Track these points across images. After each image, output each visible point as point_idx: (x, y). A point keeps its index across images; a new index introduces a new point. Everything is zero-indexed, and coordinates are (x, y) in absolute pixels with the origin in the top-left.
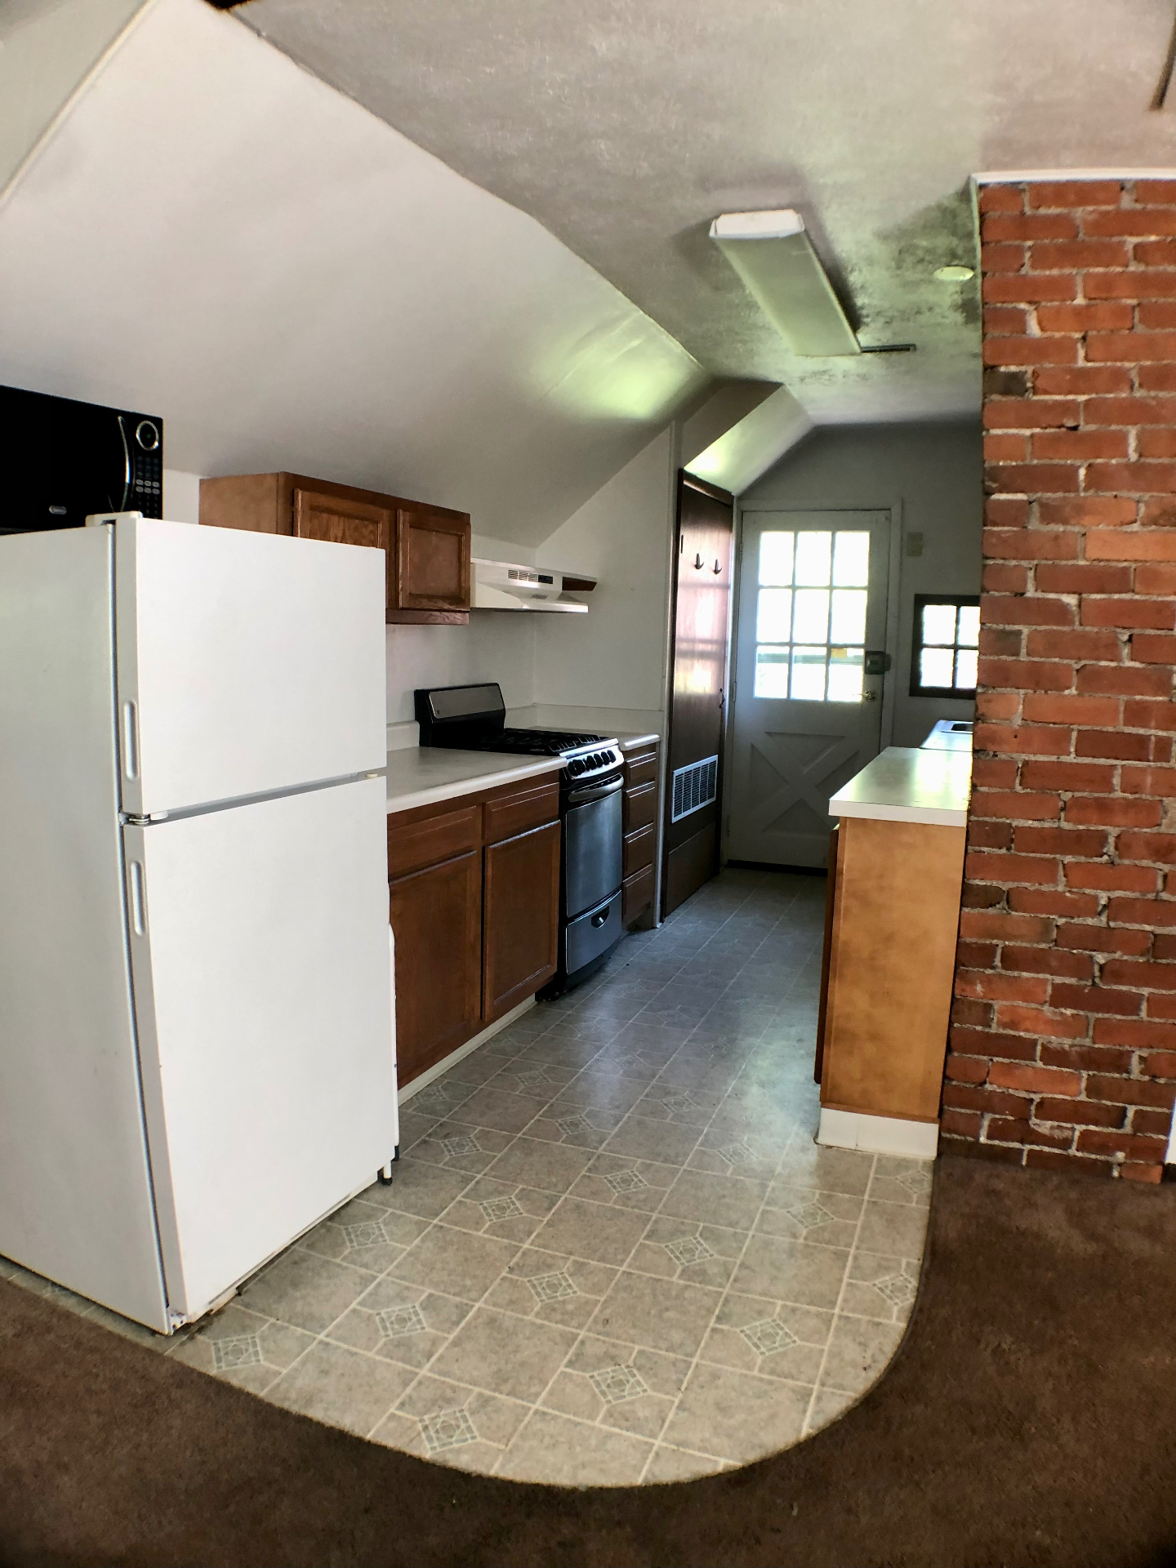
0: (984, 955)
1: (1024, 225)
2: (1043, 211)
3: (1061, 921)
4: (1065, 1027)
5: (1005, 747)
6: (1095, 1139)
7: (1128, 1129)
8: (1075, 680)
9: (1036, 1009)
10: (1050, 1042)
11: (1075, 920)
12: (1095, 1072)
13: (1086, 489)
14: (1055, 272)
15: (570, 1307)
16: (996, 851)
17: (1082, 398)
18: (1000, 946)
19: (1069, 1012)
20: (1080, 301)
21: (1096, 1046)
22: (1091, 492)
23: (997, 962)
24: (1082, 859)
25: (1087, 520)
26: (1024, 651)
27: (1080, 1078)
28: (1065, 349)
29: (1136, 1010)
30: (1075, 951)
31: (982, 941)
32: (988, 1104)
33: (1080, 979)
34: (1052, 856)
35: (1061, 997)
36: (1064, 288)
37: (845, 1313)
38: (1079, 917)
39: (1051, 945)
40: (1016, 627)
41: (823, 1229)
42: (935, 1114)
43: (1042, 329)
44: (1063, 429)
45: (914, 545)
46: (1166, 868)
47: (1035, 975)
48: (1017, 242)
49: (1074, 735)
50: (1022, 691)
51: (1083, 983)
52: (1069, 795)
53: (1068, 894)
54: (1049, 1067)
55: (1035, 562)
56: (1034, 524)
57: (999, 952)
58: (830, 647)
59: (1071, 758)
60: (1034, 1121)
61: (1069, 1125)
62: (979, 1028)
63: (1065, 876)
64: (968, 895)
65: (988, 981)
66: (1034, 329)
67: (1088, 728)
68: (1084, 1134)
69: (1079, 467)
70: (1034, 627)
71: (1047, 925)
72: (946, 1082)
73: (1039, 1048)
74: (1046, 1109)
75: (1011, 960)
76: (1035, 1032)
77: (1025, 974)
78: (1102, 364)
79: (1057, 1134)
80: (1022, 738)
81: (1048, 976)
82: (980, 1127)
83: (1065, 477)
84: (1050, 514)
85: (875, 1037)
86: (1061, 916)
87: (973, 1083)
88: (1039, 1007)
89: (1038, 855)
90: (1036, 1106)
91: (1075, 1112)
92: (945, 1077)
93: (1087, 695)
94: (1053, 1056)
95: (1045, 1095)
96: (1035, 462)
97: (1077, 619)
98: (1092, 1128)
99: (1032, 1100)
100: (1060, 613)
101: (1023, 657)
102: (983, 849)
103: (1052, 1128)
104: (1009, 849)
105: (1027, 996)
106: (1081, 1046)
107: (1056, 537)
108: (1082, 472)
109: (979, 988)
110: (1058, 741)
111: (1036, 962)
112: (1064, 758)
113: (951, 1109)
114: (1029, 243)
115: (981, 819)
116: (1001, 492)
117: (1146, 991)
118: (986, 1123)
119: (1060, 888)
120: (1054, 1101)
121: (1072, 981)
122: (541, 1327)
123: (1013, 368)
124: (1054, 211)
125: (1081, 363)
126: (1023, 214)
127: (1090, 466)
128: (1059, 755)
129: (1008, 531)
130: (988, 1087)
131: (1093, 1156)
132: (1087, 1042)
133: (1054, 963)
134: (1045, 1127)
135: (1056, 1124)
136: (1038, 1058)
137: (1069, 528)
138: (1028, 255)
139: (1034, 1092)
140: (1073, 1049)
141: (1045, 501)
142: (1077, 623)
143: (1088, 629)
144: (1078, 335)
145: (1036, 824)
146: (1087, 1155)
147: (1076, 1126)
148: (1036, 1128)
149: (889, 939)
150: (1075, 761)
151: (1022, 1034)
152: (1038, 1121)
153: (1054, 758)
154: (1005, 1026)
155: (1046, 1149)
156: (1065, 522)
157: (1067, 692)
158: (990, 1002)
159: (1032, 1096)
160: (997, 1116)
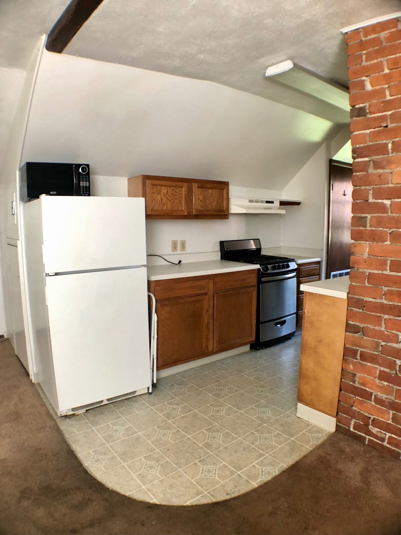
0: (354, 353)
1: (362, 45)
2: (369, 37)
3: (383, 343)
4: (383, 389)
5: (362, 266)
6: (394, 441)
8: (389, 238)
9: (373, 379)
10: (378, 395)
11: (389, 344)
12: (396, 412)
13: (392, 153)
14: (375, 61)
16: (358, 310)
17: (389, 113)
18: (360, 351)
19: (386, 383)
20: (387, 71)
21: (396, 401)
22: (394, 154)
23: (358, 357)
24: (392, 317)
25: (393, 166)
26: (368, 225)
27: (389, 413)
28: (382, 92)
30: (388, 357)
31: (353, 347)
32: (353, 415)
33: (391, 370)
34: (380, 315)
35: (383, 376)
36: (379, 67)
38: (391, 343)
39: (380, 353)
40: (365, 215)
42: (335, 414)
43: (372, 86)
44: (382, 128)
47: (373, 365)
48: (360, 52)
49: (389, 262)
50: (368, 243)
51: (392, 372)
52: (387, 288)
53: (386, 332)
54: (377, 405)
55: (372, 187)
56: (371, 170)
57: (359, 353)
59: (388, 272)
60: (370, 427)
61: (384, 432)
62: (351, 383)
63: (385, 324)
64: (349, 328)
65: (354, 364)
66: (369, 87)
67: (395, 259)
68: (390, 437)
69: (388, 143)
70: (372, 215)
71: (378, 344)
72: (339, 402)
73: (373, 396)
74: (376, 423)
75: (363, 357)
76: (372, 389)
77: (369, 364)
78: (396, 97)
79: (379, 434)
80: (368, 263)
81: (377, 366)
82: (350, 424)
83: (383, 149)
84: (377, 165)
85: (316, 379)
86: (383, 341)
87: (349, 405)
88: (374, 379)
89: (374, 314)
90: (372, 421)
91: (386, 427)
92: (339, 400)
93: (394, 244)
94: (378, 401)
95: (375, 417)
96: (371, 143)
97: (389, 211)
98: (393, 436)
99: (370, 418)
100: (383, 208)
101: (368, 228)
102: (354, 309)
103: (377, 432)
104: (363, 310)
105: (370, 374)
106: (390, 399)
107: (380, 175)
108: (390, 146)
109: (351, 366)
110: (382, 265)
111: (373, 359)
112: (385, 272)
113: (341, 414)
114: (365, 52)
115: (352, 296)
116: (358, 158)
118: (353, 423)
119: (383, 329)
120: (378, 421)
121: (387, 370)
123: (361, 105)
124: (373, 36)
125: (388, 98)
126: (361, 40)
127: (393, 142)
128: (383, 271)
129: (361, 175)
130: (353, 408)
131: (393, 448)
132: (393, 398)
133: (380, 361)
134: (375, 430)
135: (379, 430)
136: (373, 400)
137: (385, 171)
138: (364, 57)
139: (372, 415)
140: (387, 400)
141: (375, 160)
142: (390, 213)
143: (394, 215)
144: (386, 86)
145: (374, 300)
146: (390, 447)
147: (387, 434)
148: (371, 430)
149: (320, 341)
150: (389, 274)
151: (367, 389)
152: (372, 427)
153: (380, 272)
154: (361, 384)
155: (375, 440)
156: (383, 168)
157: (386, 243)
158: (355, 373)
159: (370, 416)
160: (357, 421)
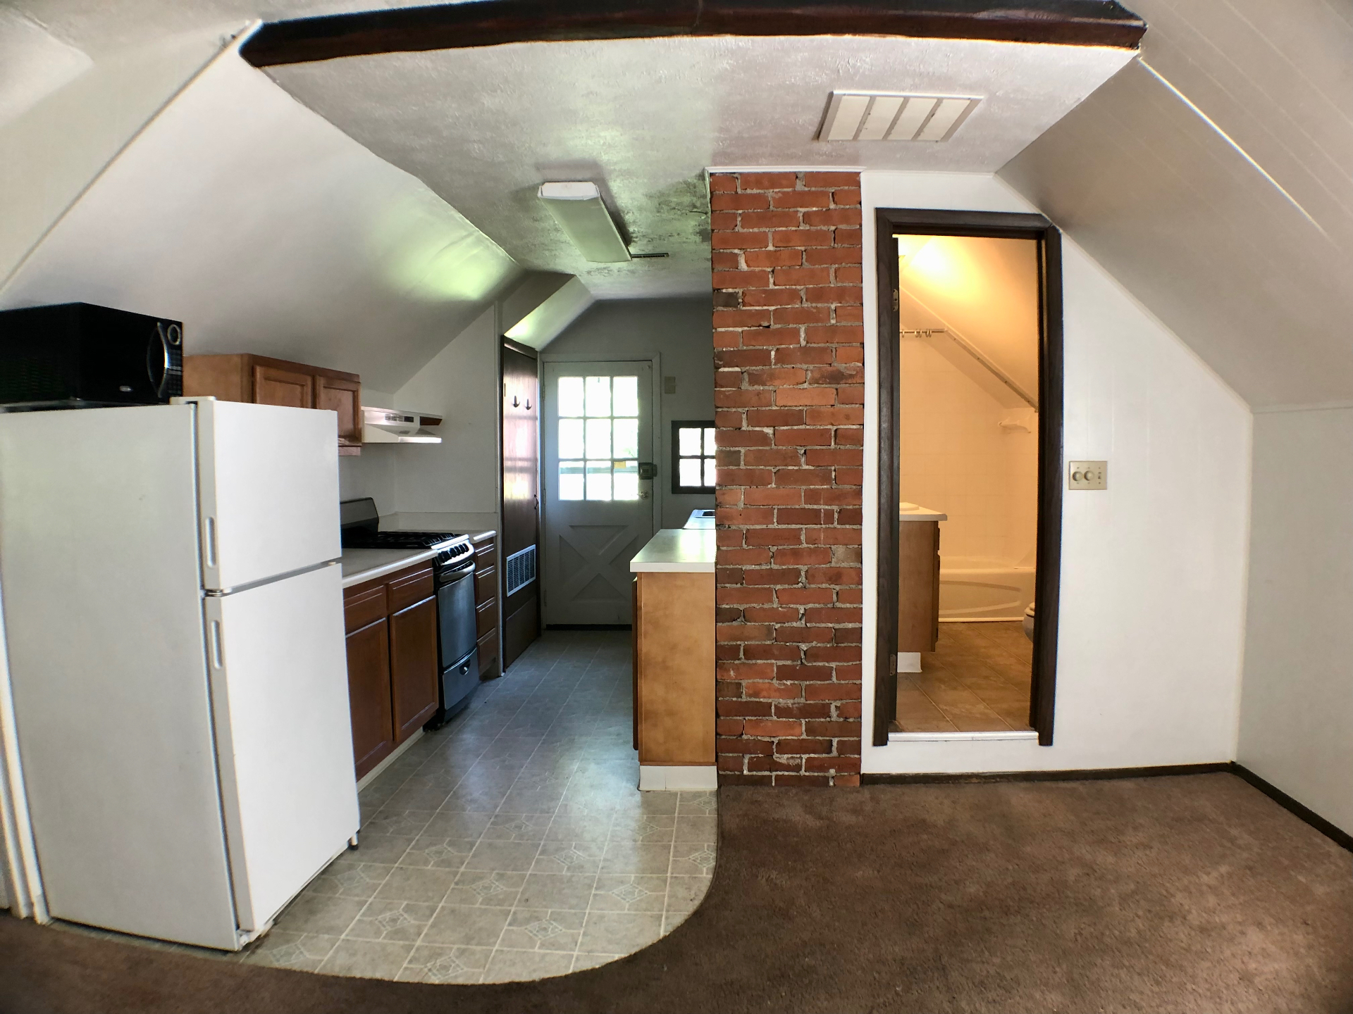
0: (732, 652)
1: (737, 200)
2: (749, 191)
3: (778, 626)
4: (787, 693)
5: (735, 522)
6: (816, 763)
7: (835, 753)
8: (774, 478)
9: (769, 683)
10: (779, 703)
11: (786, 625)
12: (810, 719)
13: (775, 364)
14: (756, 230)
15: (501, 897)
16: (734, 586)
17: (773, 308)
18: (743, 645)
19: (789, 683)
20: (771, 248)
21: (808, 702)
22: (779, 366)
23: (742, 655)
24: (786, 586)
25: (777, 382)
26: (742, 463)
27: (801, 724)
28: (762, 277)
29: (830, 678)
30: (788, 644)
31: (732, 643)
32: (746, 748)
33: (793, 661)
34: (768, 586)
35: (783, 673)
36: (760, 240)
37: (674, 875)
38: (788, 622)
39: (773, 641)
40: (737, 449)
41: (653, 835)
42: (714, 759)
43: (748, 266)
44: (761, 328)
45: (669, 385)
46: (838, 588)
47: (765, 661)
48: (733, 211)
49: (776, 511)
50: (743, 487)
51: (795, 663)
52: (776, 548)
53: (780, 609)
54: (781, 719)
55: (746, 409)
56: (745, 386)
57: (742, 649)
58: (613, 461)
59: (775, 526)
60: (776, 755)
61: (798, 756)
62: (734, 699)
63: (777, 598)
64: (720, 615)
65: (736, 669)
66: (743, 266)
67: (784, 507)
68: (807, 760)
69: (771, 350)
70: (748, 448)
71: (769, 629)
72: (718, 737)
73: (773, 707)
74: (783, 747)
75: (749, 653)
76: (769, 698)
77: (759, 661)
78: (784, 287)
79: (791, 762)
80: (746, 516)
81: (773, 661)
82: (742, 764)
83: (763, 358)
84: (755, 379)
85: (671, 713)
86: (777, 623)
87: (735, 736)
88: (770, 681)
89: (760, 586)
90: (776, 746)
91: (800, 747)
92: (717, 734)
93: (781, 487)
94: (782, 712)
95: (781, 738)
96: (745, 348)
97: (773, 442)
98: (812, 755)
99: (773, 742)
100: (764, 439)
101: (742, 467)
102: (727, 585)
103: (788, 758)
104: (742, 584)
105: (762, 674)
106: (799, 703)
107: (758, 394)
108: (773, 353)
109: (732, 673)
110: (767, 516)
111: (766, 653)
112: (770, 526)
113: (723, 755)
114: (740, 212)
115: (724, 567)
116: (724, 367)
117: (833, 665)
118: (746, 761)
119: (775, 606)
120: (787, 741)
121: (789, 663)
122: (485, 909)
123: (730, 290)
124: (755, 191)
125: (771, 286)
126: (736, 193)
127: (778, 349)
128: (767, 524)
129: (728, 391)
130: (745, 737)
131: (816, 774)
132: (803, 700)
133: (776, 652)
134: (783, 759)
135: (790, 756)
136: (773, 714)
137: (766, 388)
138: (739, 219)
139: (774, 737)
140: (794, 706)
141: (751, 372)
142: (773, 445)
143: (780, 447)
144: (769, 269)
145: (757, 567)
146: (812, 774)
147: (803, 756)
148: (778, 760)
149: (673, 648)
150: (777, 527)
151: (762, 700)
152: (778, 755)
153: (764, 526)
154: (750, 696)
155: (786, 773)
156: (764, 384)
157: (769, 486)
158: (740, 681)
159: (773, 739)
160: (753, 756)
